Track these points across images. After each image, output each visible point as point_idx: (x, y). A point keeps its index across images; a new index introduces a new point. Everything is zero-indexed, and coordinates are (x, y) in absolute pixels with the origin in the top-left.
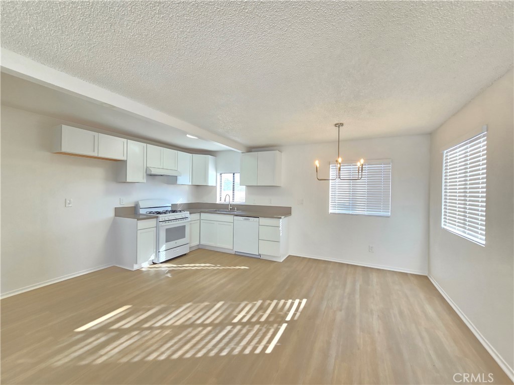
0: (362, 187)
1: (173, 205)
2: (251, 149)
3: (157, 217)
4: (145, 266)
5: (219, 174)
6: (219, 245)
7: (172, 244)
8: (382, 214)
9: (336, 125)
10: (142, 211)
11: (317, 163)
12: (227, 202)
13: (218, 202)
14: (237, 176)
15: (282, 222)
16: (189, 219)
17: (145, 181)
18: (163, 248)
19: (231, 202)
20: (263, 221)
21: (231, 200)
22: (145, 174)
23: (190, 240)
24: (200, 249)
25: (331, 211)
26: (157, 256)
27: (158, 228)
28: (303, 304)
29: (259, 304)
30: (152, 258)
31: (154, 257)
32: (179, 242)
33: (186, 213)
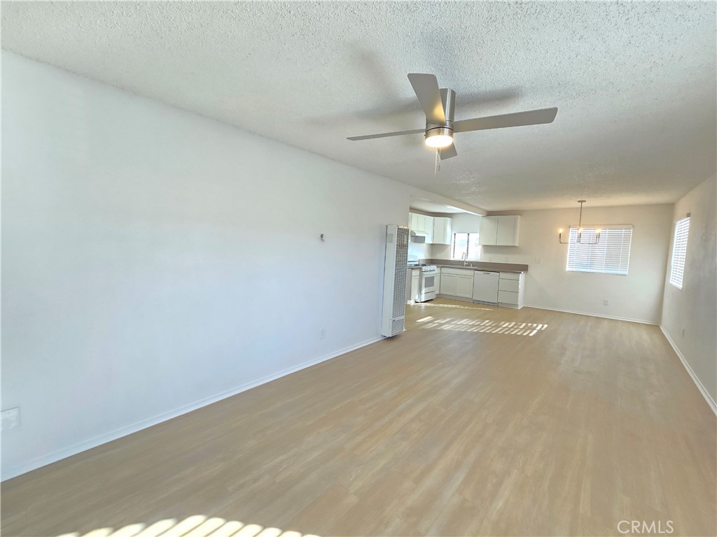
2: (490, 214)
3: (420, 269)
4: (412, 303)
7: (428, 290)
8: (619, 272)
9: (579, 201)
11: (561, 231)
13: (452, 259)
15: (522, 276)
18: (423, 291)
20: (502, 275)
21: (465, 258)
23: (436, 289)
24: (439, 298)
25: (568, 269)
26: (420, 297)
27: (421, 276)
28: (546, 326)
29: (514, 323)
30: (417, 298)
31: (417, 297)
32: (431, 289)
33: (434, 267)
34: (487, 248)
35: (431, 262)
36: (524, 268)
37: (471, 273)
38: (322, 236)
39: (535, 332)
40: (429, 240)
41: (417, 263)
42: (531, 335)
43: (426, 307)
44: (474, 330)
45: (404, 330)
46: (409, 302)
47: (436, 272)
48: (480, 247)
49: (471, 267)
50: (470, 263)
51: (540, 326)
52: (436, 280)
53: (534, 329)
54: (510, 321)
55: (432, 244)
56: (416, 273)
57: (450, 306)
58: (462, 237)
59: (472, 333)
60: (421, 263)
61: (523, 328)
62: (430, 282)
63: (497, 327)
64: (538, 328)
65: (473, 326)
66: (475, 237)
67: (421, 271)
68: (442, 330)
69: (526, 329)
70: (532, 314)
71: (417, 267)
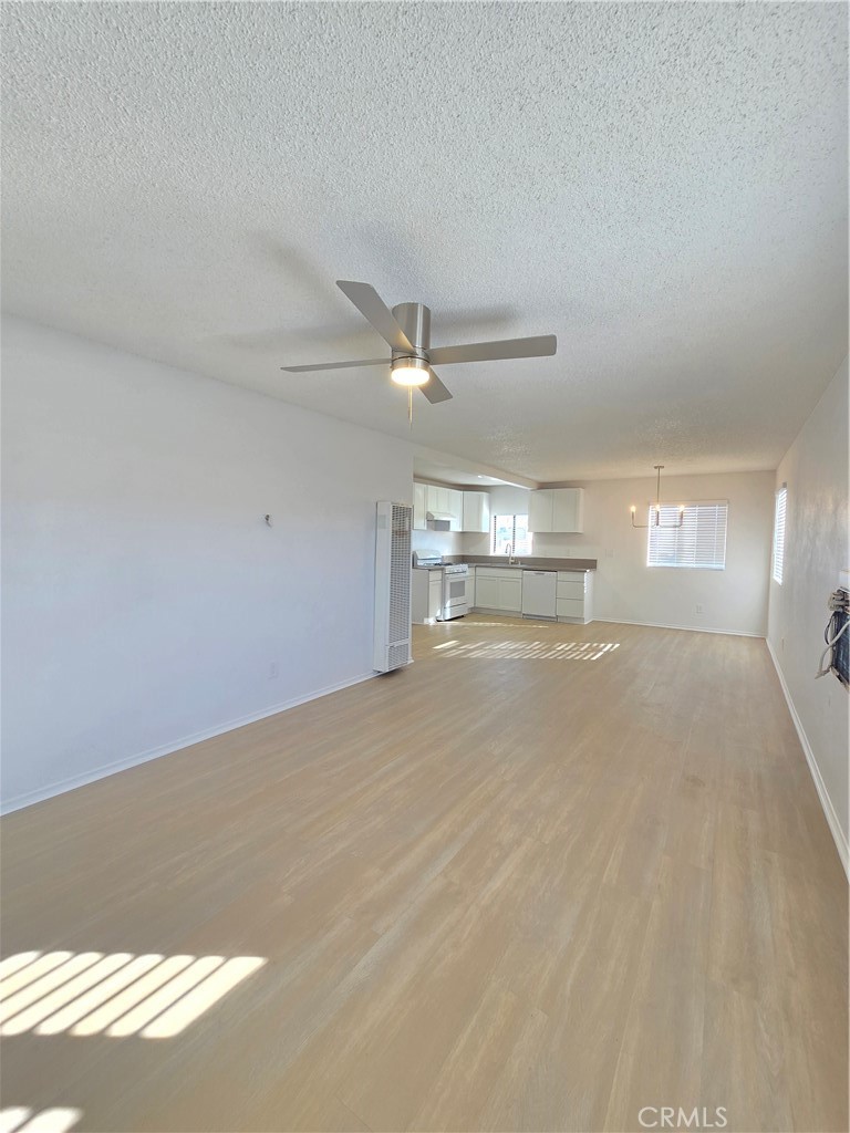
0: (690, 538)
2: (543, 486)
3: (442, 569)
4: (431, 621)
5: (493, 517)
6: (502, 607)
7: (456, 601)
8: (714, 566)
9: (656, 467)
10: (420, 563)
11: (633, 509)
13: (492, 554)
15: (588, 576)
17: (427, 527)
18: (448, 604)
19: (513, 555)
20: (562, 575)
22: (427, 520)
23: (468, 599)
24: (475, 612)
25: (649, 564)
26: (443, 613)
27: (443, 580)
28: (617, 645)
29: (574, 644)
30: (438, 614)
31: (440, 613)
32: (460, 600)
33: (464, 567)
34: (542, 537)
35: (462, 559)
36: (591, 564)
37: (518, 573)
38: (267, 518)
39: (601, 653)
40: (456, 527)
41: (439, 561)
42: (594, 658)
43: (453, 627)
44: (515, 656)
45: (411, 661)
46: (426, 621)
47: (467, 574)
48: (530, 536)
49: (519, 566)
50: (517, 560)
51: (610, 645)
52: (469, 587)
53: (600, 650)
54: (568, 641)
55: (463, 533)
56: (435, 576)
57: (488, 624)
58: (505, 521)
59: (512, 661)
60: (446, 561)
61: (585, 650)
62: (458, 589)
63: (549, 650)
64: (605, 649)
65: (515, 650)
66: (523, 521)
67: (444, 574)
68: (468, 658)
69: (587, 651)
70: (602, 630)
71: (440, 566)
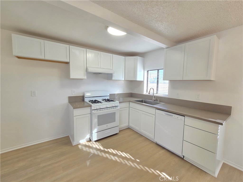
1: (111, 95)
3: (91, 106)
5: (146, 72)
7: (104, 127)
10: (86, 100)
12: (151, 94)
13: (145, 93)
14: (161, 72)
16: (119, 108)
17: (85, 77)
18: (95, 131)
19: (155, 95)
21: (155, 92)
22: (85, 72)
26: (91, 136)
37: (153, 111)
